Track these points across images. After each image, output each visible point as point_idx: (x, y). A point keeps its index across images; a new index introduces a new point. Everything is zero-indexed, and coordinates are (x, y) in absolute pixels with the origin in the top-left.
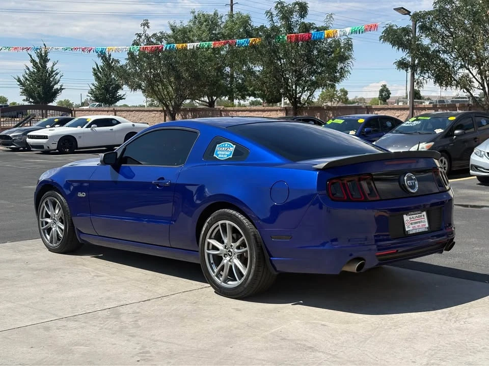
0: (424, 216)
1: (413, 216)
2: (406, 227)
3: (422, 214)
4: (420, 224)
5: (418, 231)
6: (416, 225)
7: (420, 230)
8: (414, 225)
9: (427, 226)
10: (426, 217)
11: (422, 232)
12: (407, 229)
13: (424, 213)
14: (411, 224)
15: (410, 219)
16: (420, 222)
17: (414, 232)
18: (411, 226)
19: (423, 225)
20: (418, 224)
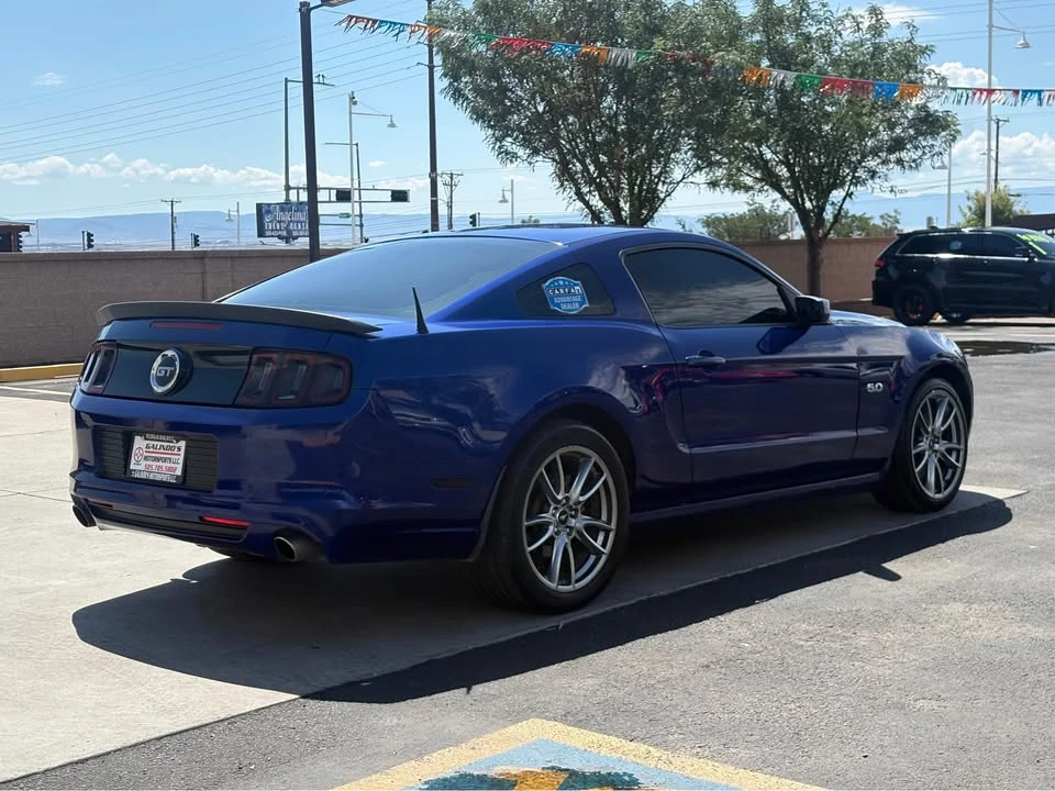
0: (179, 449)
1: (155, 443)
2: (133, 461)
3: (177, 445)
4: (165, 465)
5: (151, 478)
6: (154, 464)
7: (159, 477)
8: (151, 463)
9: (179, 472)
10: (182, 452)
11: (162, 482)
12: (132, 467)
13: (182, 444)
14: (146, 458)
15: (147, 447)
16: (165, 460)
17: (143, 476)
18: (144, 463)
19: (170, 469)
20: (160, 464)
